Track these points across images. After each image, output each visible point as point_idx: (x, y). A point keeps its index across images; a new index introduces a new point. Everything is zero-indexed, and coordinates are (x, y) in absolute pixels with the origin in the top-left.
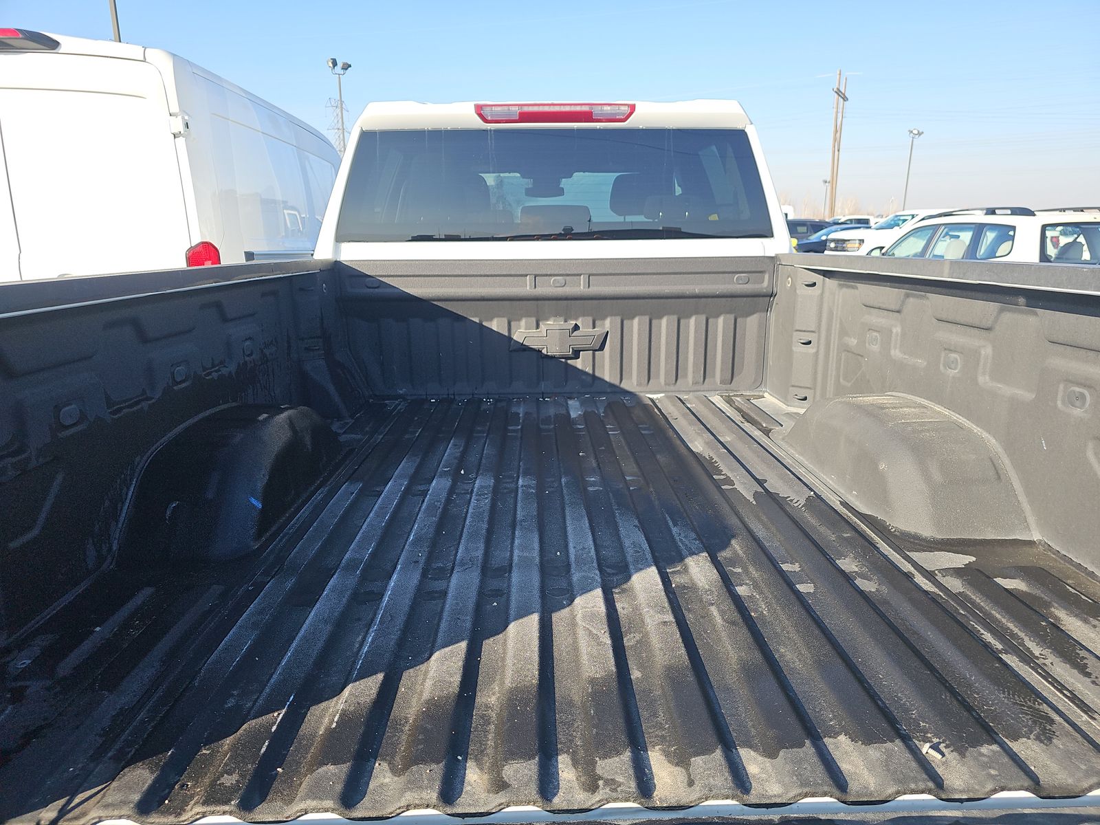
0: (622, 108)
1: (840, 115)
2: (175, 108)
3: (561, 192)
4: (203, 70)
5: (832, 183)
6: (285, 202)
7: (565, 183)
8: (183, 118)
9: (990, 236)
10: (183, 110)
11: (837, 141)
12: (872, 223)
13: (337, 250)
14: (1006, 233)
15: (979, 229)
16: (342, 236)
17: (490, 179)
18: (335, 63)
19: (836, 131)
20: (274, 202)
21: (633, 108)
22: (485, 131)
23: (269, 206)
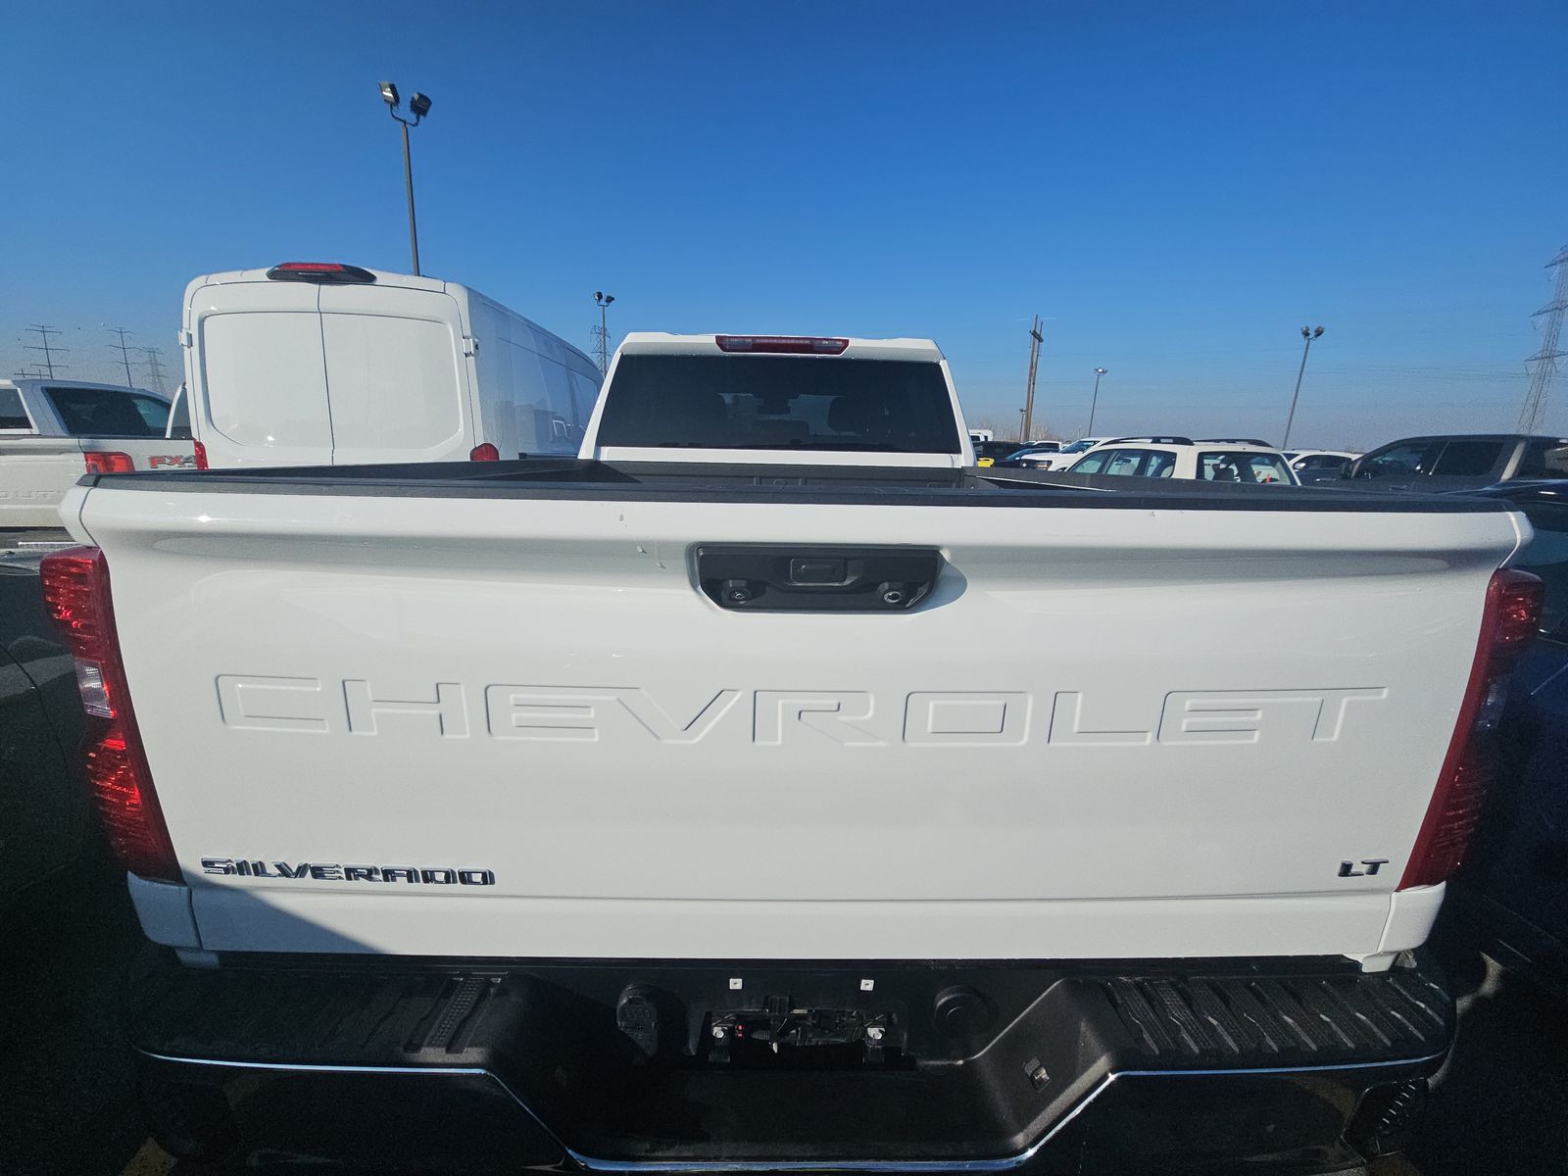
0: (838, 343)
1: (1035, 354)
2: (468, 332)
3: (788, 410)
4: (492, 301)
5: (1027, 412)
6: (553, 413)
7: (791, 403)
8: (474, 341)
9: (1155, 461)
10: (474, 335)
11: (1032, 375)
12: (1061, 448)
13: (597, 452)
14: (1169, 459)
15: (1146, 455)
16: (601, 441)
17: (728, 398)
18: (600, 296)
19: (1032, 368)
20: (545, 413)
21: (846, 342)
22: (725, 357)
23: (541, 416)
